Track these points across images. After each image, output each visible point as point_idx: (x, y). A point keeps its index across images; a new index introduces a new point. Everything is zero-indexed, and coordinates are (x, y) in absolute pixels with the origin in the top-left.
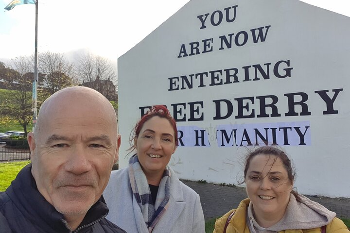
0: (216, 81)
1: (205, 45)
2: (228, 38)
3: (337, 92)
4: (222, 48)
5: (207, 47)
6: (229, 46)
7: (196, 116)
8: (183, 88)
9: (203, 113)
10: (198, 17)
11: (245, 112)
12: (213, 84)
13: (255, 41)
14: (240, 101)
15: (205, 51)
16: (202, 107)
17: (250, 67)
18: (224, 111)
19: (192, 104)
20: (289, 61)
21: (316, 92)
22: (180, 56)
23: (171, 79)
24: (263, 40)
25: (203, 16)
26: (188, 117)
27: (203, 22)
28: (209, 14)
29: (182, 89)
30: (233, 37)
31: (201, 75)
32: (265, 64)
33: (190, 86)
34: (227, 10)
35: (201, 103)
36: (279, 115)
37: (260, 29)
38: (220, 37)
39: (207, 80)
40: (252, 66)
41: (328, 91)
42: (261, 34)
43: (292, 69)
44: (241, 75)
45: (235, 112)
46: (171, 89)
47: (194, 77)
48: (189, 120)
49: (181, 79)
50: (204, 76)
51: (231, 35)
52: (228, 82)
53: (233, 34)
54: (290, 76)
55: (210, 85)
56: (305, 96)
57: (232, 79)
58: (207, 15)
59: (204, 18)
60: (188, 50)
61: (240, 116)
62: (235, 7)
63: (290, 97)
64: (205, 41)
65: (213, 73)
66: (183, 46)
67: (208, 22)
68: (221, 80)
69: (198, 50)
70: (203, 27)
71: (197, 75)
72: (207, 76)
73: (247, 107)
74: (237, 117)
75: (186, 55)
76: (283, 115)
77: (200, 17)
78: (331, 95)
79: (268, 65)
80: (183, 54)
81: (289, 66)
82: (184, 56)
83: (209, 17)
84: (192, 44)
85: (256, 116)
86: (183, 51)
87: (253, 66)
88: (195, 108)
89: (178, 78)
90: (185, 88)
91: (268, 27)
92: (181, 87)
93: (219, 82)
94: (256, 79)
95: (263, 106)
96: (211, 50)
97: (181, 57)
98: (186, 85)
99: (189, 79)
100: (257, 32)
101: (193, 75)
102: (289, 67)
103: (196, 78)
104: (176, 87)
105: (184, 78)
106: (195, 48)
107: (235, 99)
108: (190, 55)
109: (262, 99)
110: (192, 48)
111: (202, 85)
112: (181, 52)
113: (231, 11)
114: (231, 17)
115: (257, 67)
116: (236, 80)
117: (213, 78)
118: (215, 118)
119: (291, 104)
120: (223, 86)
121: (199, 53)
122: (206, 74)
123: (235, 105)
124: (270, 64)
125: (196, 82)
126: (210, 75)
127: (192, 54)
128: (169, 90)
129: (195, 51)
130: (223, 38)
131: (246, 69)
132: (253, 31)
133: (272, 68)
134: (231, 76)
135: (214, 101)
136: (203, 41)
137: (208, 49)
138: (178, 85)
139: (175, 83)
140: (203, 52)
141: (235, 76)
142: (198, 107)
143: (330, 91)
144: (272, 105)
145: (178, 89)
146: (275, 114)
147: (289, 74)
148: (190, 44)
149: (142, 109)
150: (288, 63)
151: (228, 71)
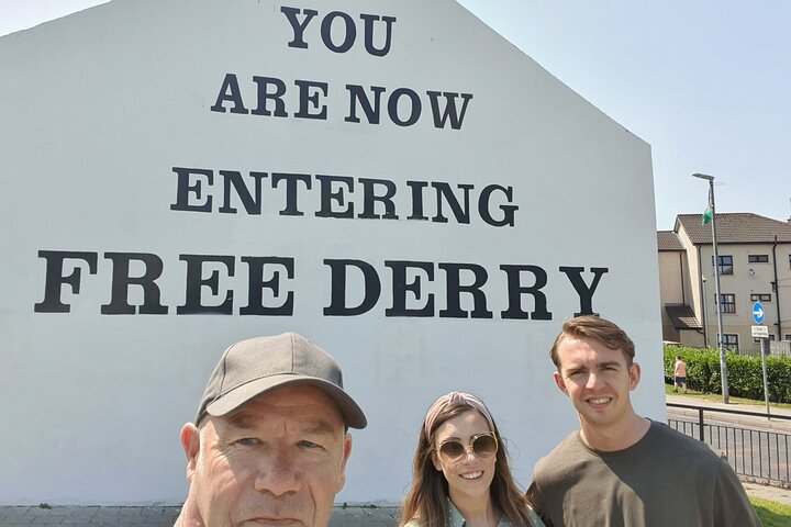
0: (335, 206)
1: (304, 99)
2: (371, 96)
3: (599, 272)
4: (353, 118)
5: (311, 103)
6: (374, 118)
7: (268, 299)
8: (226, 209)
9: (291, 294)
10: (284, 9)
11: (411, 302)
12: (325, 211)
13: (439, 124)
14: (399, 268)
15: (303, 113)
16: (291, 276)
17: (426, 184)
18: (355, 293)
19: (256, 265)
20: (510, 188)
21: (562, 269)
22: (218, 108)
23: (183, 174)
24: (456, 125)
25: (298, 11)
26: (241, 299)
27: (299, 30)
28: (316, 13)
29: (221, 210)
30: (385, 98)
31: (292, 180)
32: (460, 186)
33: (253, 207)
34: (369, 20)
35: (288, 263)
36: (489, 315)
37: (451, 97)
38: (348, 87)
39: (309, 199)
40: (430, 184)
41: (582, 269)
42: (451, 108)
43: (517, 208)
44: (403, 201)
45: (386, 298)
46: (182, 204)
47: (266, 182)
48: (243, 311)
49: (219, 180)
50: (301, 184)
51: (378, 91)
52: (368, 213)
53: (384, 90)
54: (512, 225)
55: (317, 214)
56: (541, 276)
57: (380, 208)
58: (311, 14)
59: (301, 18)
60: (250, 98)
61: (398, 309)
62: (389, 21)
63: (513, 272)
64: (304, 86)
65: (326, 181)
66: (231, 80)
67: (312, 33)
68: (351, 205)
69: (280, 105)
70: (298, 42)
71: (276, 178)
72: (309, 187)
73: (416, 287)
74: (389, 313)
75: (239, 109)
76: (497, 314)
77: (290, 13)
78: (588, 278)
79: (467, 188)
80: (228, 104)
81: (510, 200)
82: (232, 110)
83: (316, 23)
84: (262, 82)
85: (437, 313)
86: (229, 92)
87: (434, 184)
88: (267, 277)
89: (209, 174)
90: (234, 211)
91: (467, 97)
92: (218, 202)
93: (344, 209)
94: (440, 218)
95: (454, 289)
96: (323, 115)
97: (224, 110)
98: (236, 200)
99: (250, 183)
100: (443, 102)
101: (266, 175)
102: (510, 204)
103: (274, 185)
104: (203, 202)
105: (233, 178)
106: (271, 96)
107: (388, 264)
108: (253, 112)
109: (452, 270)
110: (262, 96)
111: (291, 209)
112: (222, 96)
113: (379, 28)
114: (379, 44)
115: (442, 188)
116: (391, 213)
117: (326, 195)
118: (327, 312)
119: (515, 291)
120: (356, 222)
121: (286, 115)
122: (307, 179)
123: (386, 278)
124: (472, 187)
125: (274, 197)
126: (317, 184)
127: (261, 110)
128: (173, 207)
129: (271, 105)
130: (356, 91)
131: (417, 188)
132: (433, 96)
133: (475, 197)
134: (376, 201)
135: (326, 262)
136: (297, 82)
137: (312, 110)
138: (210, 198)
139: (197, 188)
140: (296, 115)
141: (387, 200)
142: (276, 274)
143: (587, 270)
144: (474, 289)
145: (207, 208)
146: (481, 311)
147: (509, 220)
148: (256, 79)
149: (54, 259)
150: (509, 192)
151: (368, 184)
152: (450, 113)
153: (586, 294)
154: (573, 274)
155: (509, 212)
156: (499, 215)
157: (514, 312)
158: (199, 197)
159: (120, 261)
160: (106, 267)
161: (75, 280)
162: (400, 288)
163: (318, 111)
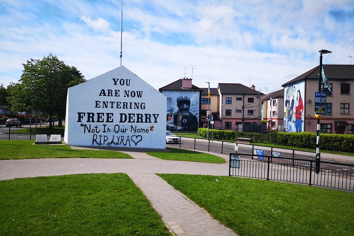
1: (116, 93)
2: (127, 92)
4: (125, 96)
6: (128, 96)
7: (110, 120)
9: (113, 119)
11: (131, 120)
12: (117, 108)
13: (138, 97)
14: (130, 115)
16: (113, 116)
22: (100, 95)
23: (97, 102)
25: (116, 79)
30: (130, 93)
31: (112, 102)
33: (106, 107)
34: (127, 80)
35: (112, 114)
38: (124, 91)
39: (115, 105)
40: (133, 103)
44: (129, 106)
45: (128, 120)
46: (96, 107)
48: (106, 122)
50: (114, 103)
52: (124, 108)
53: (130, 91)
56: (150, 116)
58: (118, 79)
60: (107, 93)
61: (129, 122)
62: (130, 80)
64: (116, 91)
65: (117, 103)
66: (103, 90)
67: (118, 83)
69: (112, 94)
70: (116, 84)
73: (132, 118)
75: (105, 95)
77: (114, 79)
79: (139, 103)
82: (103, 95)
83: (119, 81)
84: (109, 90)
85: (135, 122)
88: (109, 116)
89: (100, 102)
90: (104, 107)
91: (142, 92)
93: (120, 107)
95: (138, 118)
100: (139, 93)
103: (110, 103)
106: (110, 93)
107: (128, 114)
111: (112, 107)
112: (101, 93)
114: (128, 84)
115: (136, 103)
117: (117, 105)
118: (120, 122)
123: (128, 116)
125: (109, 105)
127: (109, 95)
131: (131, 103)
132: (137, 92)
133: (140, 105)
134: (125, 105)
138: (100, 106)
142: (111, 116)
143: (156, 115)
146: (142, 122)
147: (144, 108)
149: (79, 114)
151: (124, 103)
153: (156, 119)
154: (154, 115)
155: (144, 107)
156: (143, 108)
157: (146, 122)
158: (98, 105)
159: (89, 114)
160: (87, 115)
161: (82, 117)
162: (130, 118)
163: (118, 95)
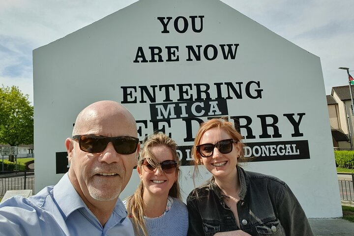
0: (185, 96)
1: (169, 53)
2: (196, 49)
3: (301, 115)
4: (190, 59)
5: (172, 55)
6: (198, 58)
8: (142, 101)
9: (170, 134)
10: (159, 18)
12: (181, 99)
13: (226, 58)
15: (169, 60)
16: (170, 126)
17: (222, 84)
19: (155, 122)
20: (259, 82)
21: (284, 115)
22: (136, 61)
23: (125, 89)
24: (233, 57)
25: (164, 18)
27: (165, 26)
28: (171, 18)
29: (140, 102)
30: (202, 50)
31: (167, 87)
32: (237, 83)
33: (153, 99)
34: (193, 18)
35: (168, 121)
36: (254, 137)
37: (230, 46)
38: (187, 47)
40: (224, 84)
41: (294, 114)
42: (230, 51)
43: (262, 90)
46: (125, 101)
47: (157, 89)
49: (139, 90)
50: (171, 89)
51: (199, 47)
52: (199, 98)
53: (201, 46)
54: (261, 98)
55: (178, 100)
56: (276, 119)
57: (203, 95)
58: (169, 19)
59: (166, 21)
60: (148, 55)
62: (201, 17)
63: (263, 118)
64: (169, 48)
66: (140, 49)
67: (171, 27)
68: (191, 95)
69: (160, 57)
70: (165, 31)
71: (161, 87)
72: (174, 90)
75: (145, 61)
76: (257, 137)
77: (161, 19)
78: (296, 118)
79: (240, 84)
80: (140, 59)
81: (259, 87)
82: (142, 61)
83: (172, 22)
84: (152, 49)
86: (140, 54)
87: (226, 83)
88: (160, 127)
89: (135, 88)
90: (146, 102)
91: (237, 45)
92: (139, 99)
93: (189, 97)
94: (229, 97)
95: (238, 127)
96: (178, 60)
97: (138, 62)
98: (146, 98)
99: (151, 90)
100: (226, 49)
101: (157, 86)
102: (259, 89)
103: (160, 90)
104: (133, 99)
105: (144, 88)
106: (156, 54)
108: (150, 61)
109: (236, 119)
110: (153, 54)
111: (168, 99)
112: (138, 56)
113: (198, 21)
114: (198, 27)
115: (229, 85)
116: (208, 98)
117: (181, 92)
118: (185, 140)
119: (264, 126)
121: (163, 61)
122: (173, 86)
124: (242, 83)
126: (177, 88)
127: (153, 60)
128: (122, 102)
129: (156, 58)
130: (190, 48)
131: (218, 85)
132: (222, 46)
133: (243, 87)
134: (202, 92)
135: (183, 119)
136: (166, 47)
137: (173, 58)
138: (136, 97)
139: (131, 94)
140: (167, 61)
141: (206, 92)
142: (164, 126)
143: (296, 114)
144: (246, 127)
145: (135, 102)
146: (250, 136)
147: (259, 95)
148: (150, 48)
150: (258, 84)
151: (198, 86)
152: (230, 53)
153: (296, 125)
154: (290, 117)
155: (259, 92)
156: (255, 94)
157: (264, 135)
158: (131, 98)
163: (176, 58)
